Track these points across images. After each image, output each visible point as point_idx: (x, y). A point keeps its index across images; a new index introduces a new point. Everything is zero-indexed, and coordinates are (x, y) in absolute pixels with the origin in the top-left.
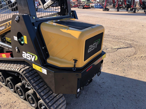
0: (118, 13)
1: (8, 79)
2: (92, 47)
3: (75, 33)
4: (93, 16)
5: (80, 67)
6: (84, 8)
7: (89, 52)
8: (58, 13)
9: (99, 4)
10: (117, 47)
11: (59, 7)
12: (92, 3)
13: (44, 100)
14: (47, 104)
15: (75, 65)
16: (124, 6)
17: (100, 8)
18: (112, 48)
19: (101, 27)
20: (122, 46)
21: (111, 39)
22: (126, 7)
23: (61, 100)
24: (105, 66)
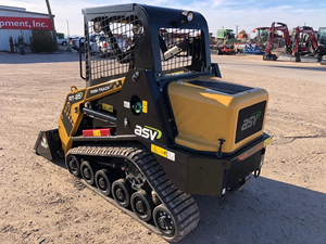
0: (298, 64)
1: (101, 171)
2: (248, 123)
3: (225, 99)
4: (242, 70)
5: (229, 151)
6: (220, 53)
7: (243, 129)
8: (187, 67)
9: (254, 46)
10: (292, 134)
11: (190, 58)
12: (240, 42)
13: (167, 204)
14: (171, 210)
15: (220, 149)
16: (312, 51)
17: (257, 54)
18: (282, 136)
19: (263, 91)
20: (303, 133)
21: (280, 119)
22: (316, 52)
23: (193, 209)
24: (268, 168)
